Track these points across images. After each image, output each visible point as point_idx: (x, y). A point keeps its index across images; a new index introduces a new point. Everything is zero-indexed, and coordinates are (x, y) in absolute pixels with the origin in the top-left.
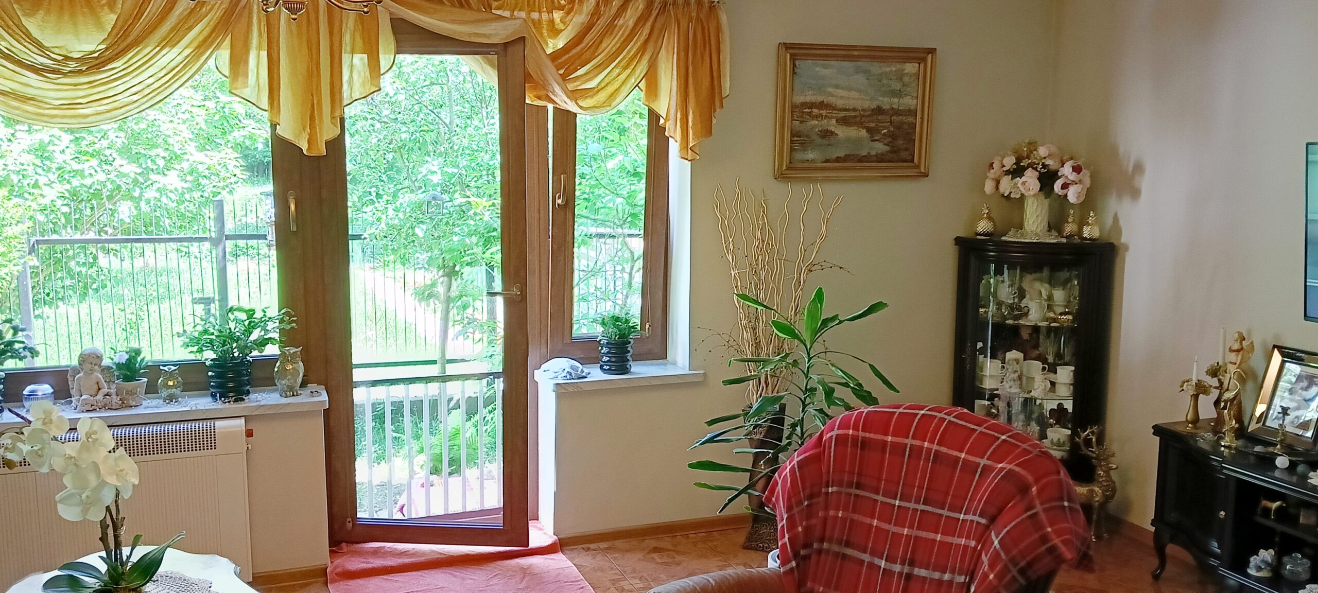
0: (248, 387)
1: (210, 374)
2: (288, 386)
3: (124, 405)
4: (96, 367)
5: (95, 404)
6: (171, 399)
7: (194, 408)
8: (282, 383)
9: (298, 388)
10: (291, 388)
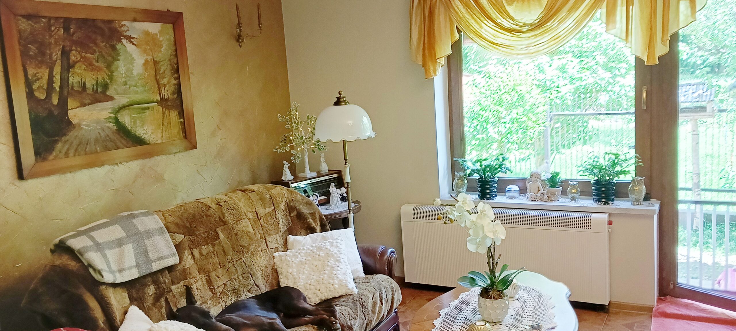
0: (613, 197)
1: (593, 188)
2: (635, 199)
3: (549, 199)
4: (538, 179)
5: (536, 197)
6: (573, 199)
7: (582, 206)
8: (632, 197)
9: (642, 200)
10: (637, 200)
